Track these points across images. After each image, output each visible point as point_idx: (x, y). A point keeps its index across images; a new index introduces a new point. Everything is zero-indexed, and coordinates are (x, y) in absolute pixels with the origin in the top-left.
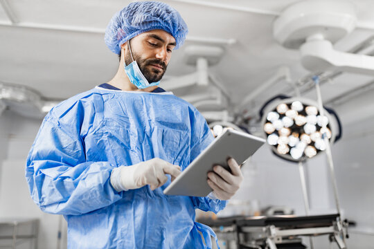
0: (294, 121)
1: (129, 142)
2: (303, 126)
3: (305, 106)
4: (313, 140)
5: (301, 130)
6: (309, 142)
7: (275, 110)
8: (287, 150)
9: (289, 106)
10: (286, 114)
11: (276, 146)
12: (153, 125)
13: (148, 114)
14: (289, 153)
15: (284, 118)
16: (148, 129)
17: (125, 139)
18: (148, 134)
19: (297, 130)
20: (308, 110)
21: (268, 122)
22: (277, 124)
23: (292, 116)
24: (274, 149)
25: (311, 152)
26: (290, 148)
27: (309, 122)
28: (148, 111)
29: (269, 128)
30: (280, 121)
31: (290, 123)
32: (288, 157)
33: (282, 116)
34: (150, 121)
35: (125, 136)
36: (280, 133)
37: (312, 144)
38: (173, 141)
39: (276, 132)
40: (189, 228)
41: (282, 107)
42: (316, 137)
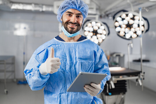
0: (128, 22)
1: (66, 68)
2: (132, 25)
3: (134, 16)
4: (136, 31)
5: (131, 26)
6: (134, 32)
7: (120, 17)
8: (124, 34)
9: (127, 15)
10: (125, 19)
11: (119, 32)
12: (77, 60)
13: (75, 55)
14: (125, 36)
15: (124, 21)
16: (75, 62)
17: (64, 66)
18: (75, 64)
19: (129, 26)
20: (135, 17)
21: (116, 21)
22: (121, 22)
23: (128, 19)
24: (118, 33)
25: (134, 36)
26: (125, 33)
27: (135, 23)
28: (75, 53)
29: (117, 24)
30: (122, 21)
31: (127, 23)
32: (124, 37)
33: (123, 19)
34: (76, 58)
35: (64, 65)
36: (121, 27)
37: (135, 32)
38: (86, 66)
39: (120, 26)
40: (90, 101)
41: (124, 15)
42: (137, 29)
